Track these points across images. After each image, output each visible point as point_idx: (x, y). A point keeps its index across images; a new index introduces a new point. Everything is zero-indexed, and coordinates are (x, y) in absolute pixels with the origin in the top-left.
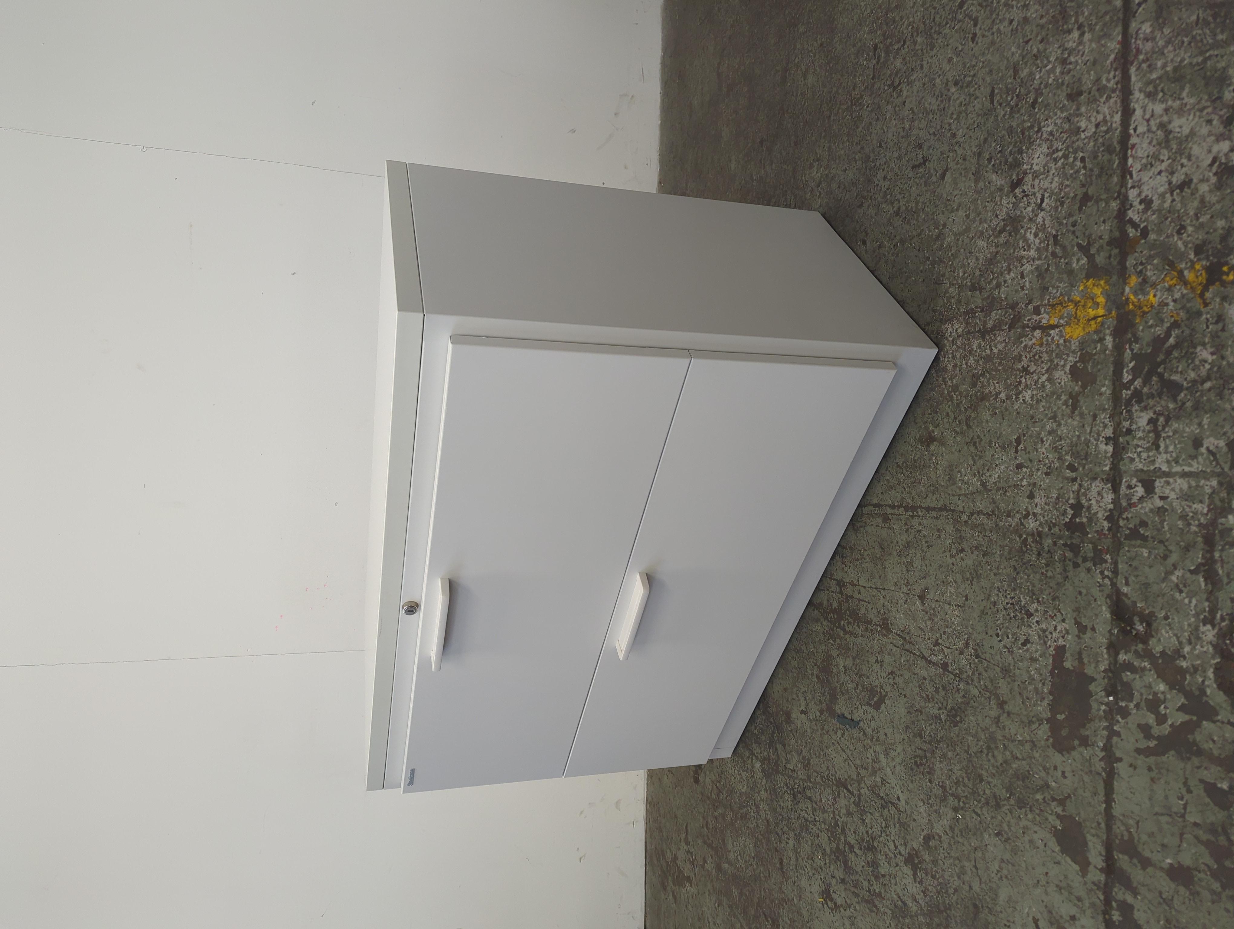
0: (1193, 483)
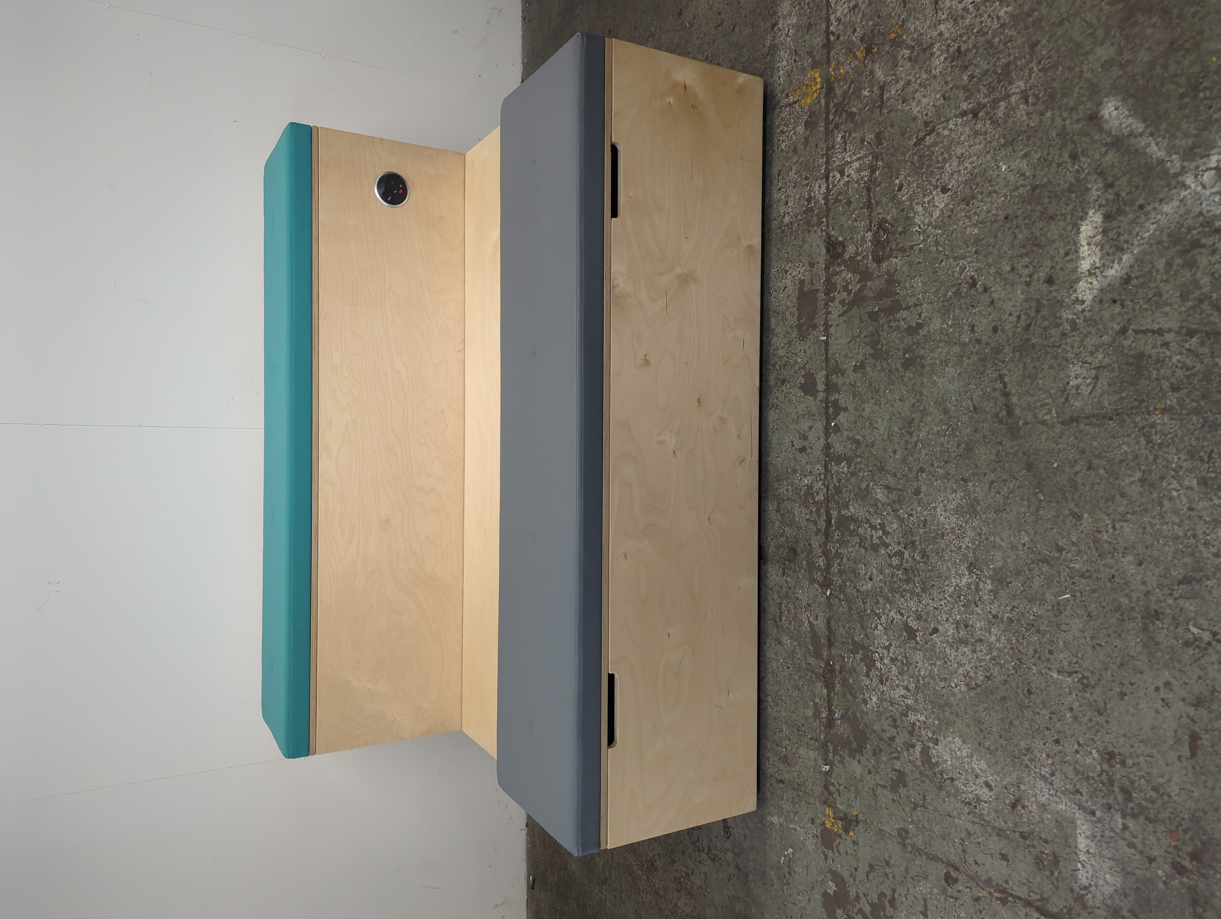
0: (861, 162)
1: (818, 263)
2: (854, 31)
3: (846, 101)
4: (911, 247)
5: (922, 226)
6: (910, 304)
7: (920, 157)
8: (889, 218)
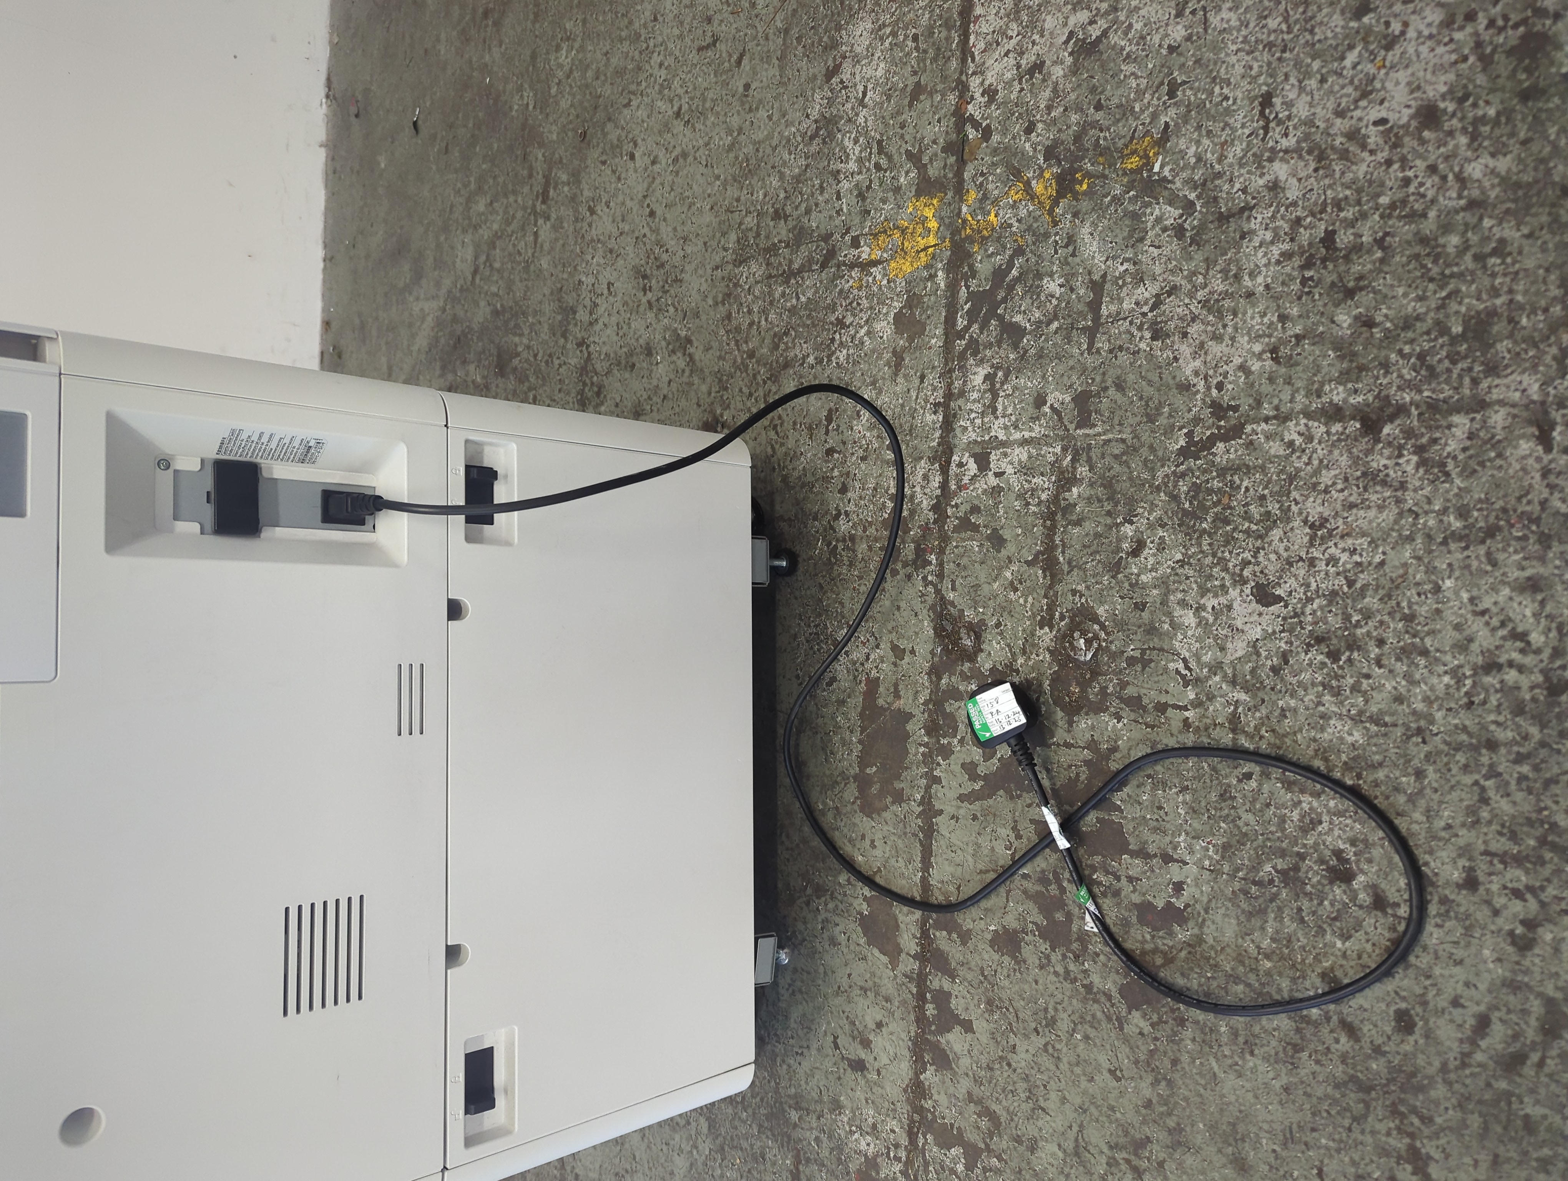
0: (1034, 452)
1: (913, 652)
2: (1029, 130)
3: (1001, 294)
4: (1162, 708)
5: (1193, 664)
6: (1152, 849)
7: (1196, 489)
8: (1101, 611)
